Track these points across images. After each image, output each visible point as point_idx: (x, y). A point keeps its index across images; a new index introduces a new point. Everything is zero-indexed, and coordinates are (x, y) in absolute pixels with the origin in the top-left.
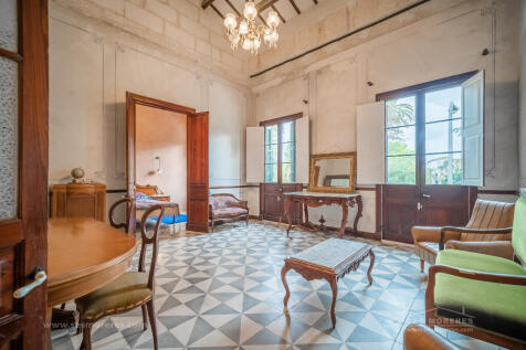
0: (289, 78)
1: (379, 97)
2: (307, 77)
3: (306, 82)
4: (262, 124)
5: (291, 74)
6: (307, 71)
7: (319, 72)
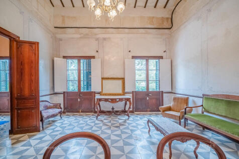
0: (86, 37)
1: (133, 57)
2: (97, 39)
3: (97, 42)
4: (64, 57)
5: (87, 34)
6: (98, 36)
7: (104, 39)
